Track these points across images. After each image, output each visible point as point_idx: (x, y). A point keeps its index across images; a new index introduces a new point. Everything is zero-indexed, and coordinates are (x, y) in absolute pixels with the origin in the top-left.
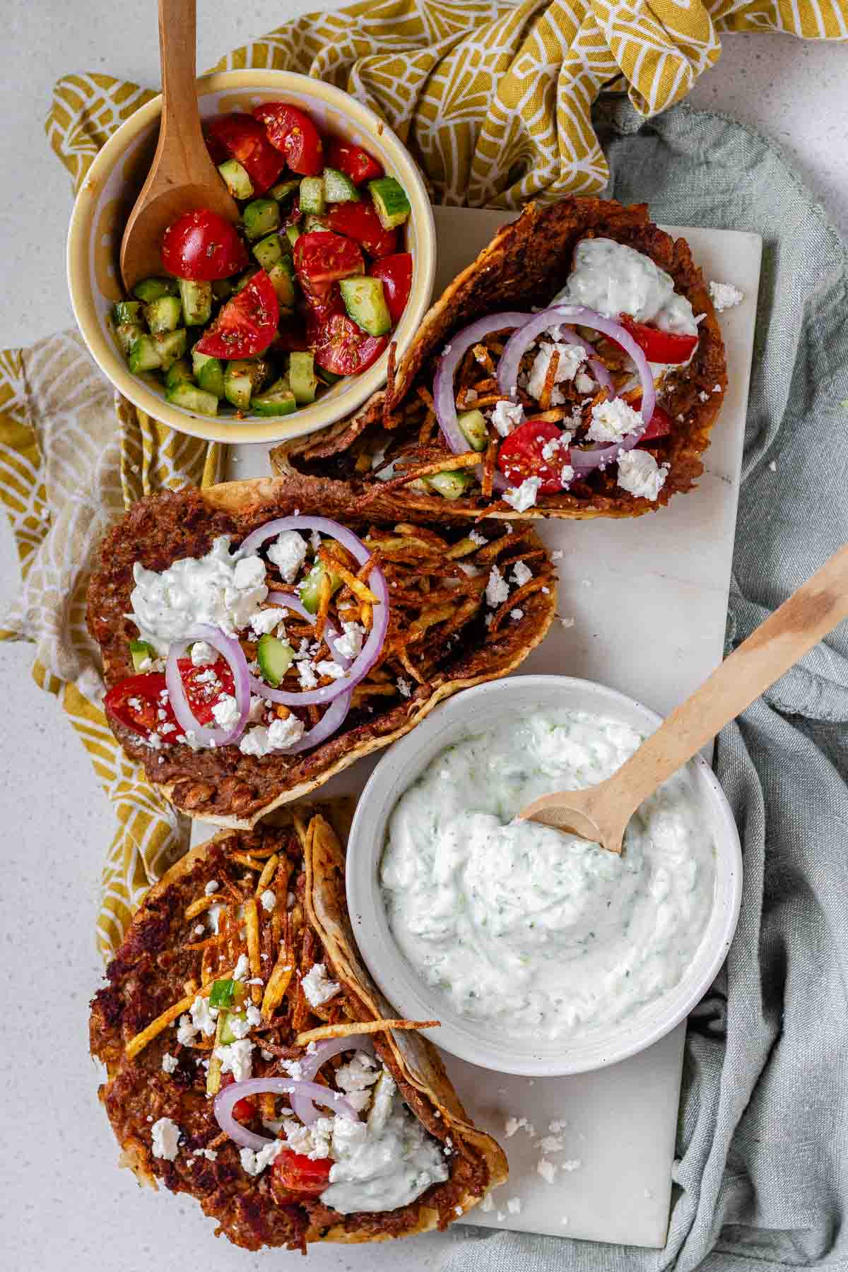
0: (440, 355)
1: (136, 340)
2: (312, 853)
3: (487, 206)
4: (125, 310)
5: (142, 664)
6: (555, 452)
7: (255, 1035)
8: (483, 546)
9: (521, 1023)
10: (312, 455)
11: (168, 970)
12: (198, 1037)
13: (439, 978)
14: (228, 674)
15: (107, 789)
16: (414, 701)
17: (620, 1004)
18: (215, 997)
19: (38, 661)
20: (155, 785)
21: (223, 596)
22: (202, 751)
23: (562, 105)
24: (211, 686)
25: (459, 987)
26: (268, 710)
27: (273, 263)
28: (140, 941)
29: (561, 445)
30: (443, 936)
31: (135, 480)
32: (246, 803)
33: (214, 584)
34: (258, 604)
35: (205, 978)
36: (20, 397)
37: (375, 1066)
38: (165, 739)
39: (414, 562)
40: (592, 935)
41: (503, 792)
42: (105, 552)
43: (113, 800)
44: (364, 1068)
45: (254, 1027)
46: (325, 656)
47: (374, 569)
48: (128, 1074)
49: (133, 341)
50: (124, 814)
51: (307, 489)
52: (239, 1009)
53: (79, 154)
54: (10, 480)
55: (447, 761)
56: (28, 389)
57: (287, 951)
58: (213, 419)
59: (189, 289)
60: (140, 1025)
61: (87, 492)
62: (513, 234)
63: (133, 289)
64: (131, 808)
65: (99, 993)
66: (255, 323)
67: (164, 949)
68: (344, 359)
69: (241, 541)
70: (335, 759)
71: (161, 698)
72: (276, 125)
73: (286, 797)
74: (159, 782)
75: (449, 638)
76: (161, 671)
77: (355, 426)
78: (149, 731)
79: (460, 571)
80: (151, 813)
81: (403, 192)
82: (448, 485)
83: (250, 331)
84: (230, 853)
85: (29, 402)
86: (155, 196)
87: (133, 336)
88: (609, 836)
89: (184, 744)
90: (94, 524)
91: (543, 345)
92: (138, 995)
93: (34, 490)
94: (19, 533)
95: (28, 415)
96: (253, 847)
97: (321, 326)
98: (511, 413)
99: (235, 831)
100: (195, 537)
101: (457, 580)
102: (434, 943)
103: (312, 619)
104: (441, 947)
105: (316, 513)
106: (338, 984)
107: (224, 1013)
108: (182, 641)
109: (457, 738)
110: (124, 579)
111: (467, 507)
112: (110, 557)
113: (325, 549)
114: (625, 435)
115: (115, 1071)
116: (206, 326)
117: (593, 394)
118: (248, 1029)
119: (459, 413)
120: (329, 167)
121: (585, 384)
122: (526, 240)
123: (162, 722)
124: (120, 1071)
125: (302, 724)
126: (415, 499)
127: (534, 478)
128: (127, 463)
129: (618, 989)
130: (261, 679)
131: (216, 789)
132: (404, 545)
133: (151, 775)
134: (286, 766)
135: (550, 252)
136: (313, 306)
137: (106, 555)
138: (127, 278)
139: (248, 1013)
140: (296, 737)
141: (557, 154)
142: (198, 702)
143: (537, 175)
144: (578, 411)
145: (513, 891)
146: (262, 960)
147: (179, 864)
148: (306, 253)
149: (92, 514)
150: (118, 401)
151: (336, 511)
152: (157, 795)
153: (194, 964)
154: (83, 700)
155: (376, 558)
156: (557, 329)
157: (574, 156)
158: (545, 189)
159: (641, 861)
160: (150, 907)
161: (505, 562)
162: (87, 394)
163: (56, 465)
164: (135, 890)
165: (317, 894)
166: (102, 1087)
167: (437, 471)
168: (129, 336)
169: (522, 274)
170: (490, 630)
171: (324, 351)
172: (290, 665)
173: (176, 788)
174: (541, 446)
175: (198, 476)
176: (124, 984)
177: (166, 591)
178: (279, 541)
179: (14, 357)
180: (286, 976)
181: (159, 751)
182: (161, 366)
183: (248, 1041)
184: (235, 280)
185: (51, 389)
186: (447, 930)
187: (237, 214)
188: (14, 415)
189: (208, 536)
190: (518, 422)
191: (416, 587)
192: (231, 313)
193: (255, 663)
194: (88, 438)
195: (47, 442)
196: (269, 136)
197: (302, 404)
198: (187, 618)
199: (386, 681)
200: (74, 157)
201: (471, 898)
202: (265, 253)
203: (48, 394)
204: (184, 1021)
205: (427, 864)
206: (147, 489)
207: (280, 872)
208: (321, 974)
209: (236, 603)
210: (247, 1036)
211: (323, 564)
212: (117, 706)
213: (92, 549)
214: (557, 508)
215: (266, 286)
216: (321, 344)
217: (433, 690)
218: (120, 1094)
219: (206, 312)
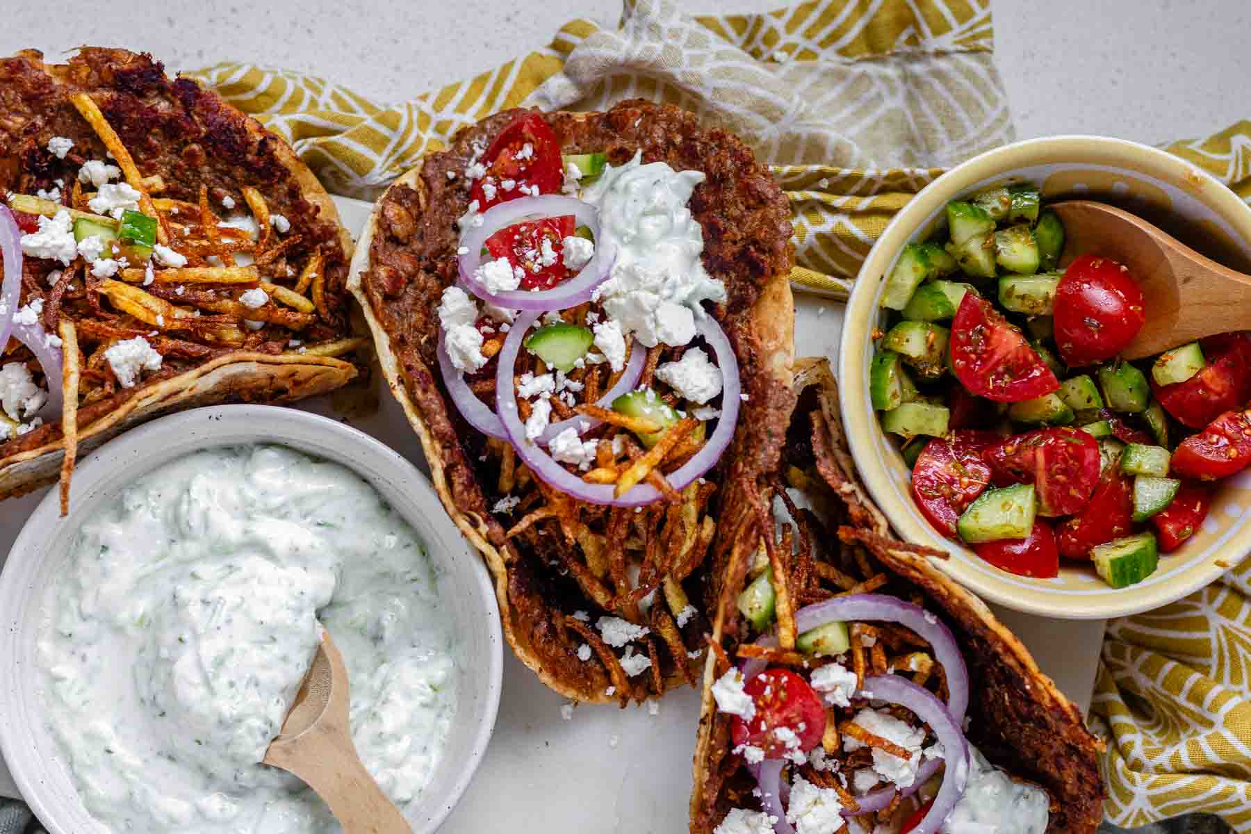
0: (924, 608)
1: (989, 213)
2: (307, 364)
3: (1103, 666)
4: (1028, 202)
5: (575, 166)
6: (784, 743)
7: (80, 266)
8: (675, 620)
9: (62, 606)
10: (816, 424)
11: (179, 156)
12: (90, 188)
13: (131, 508)
14: (549, 282)
15: (424, 98)
16: (486, 521)
17: (71, 735)
18: (137, 219)
19: (595, 29)
20: (421, 162)
21: (647, 289)
22: (457, 229)
23: (1221, 784)
24: (536, 258)
25: (114, 531)
26: (497, 326)
27: (1065, 399)
28: (222, 125)
29: (791, 750)
30: (183, 522)
31: (809, 182)
32: (381, 285)
33: (666, 279)
34: (633, 332)
35: (165, 204)
36: (932, 43)
37: (25, 415)
38: (477, 182)
39: (665, 535)
40: (163, 714)
41: (362, 611)
42: (724, 136)
43: (409, 106)
44: (24, 401)
45: (91, 267)
46: (557, 412)
47: (660, 494)
48: (51, 92)
49: (988, 209)
50: (389, 120)
51: (773, 415)
52: (116, 250)
53: (1229, 157)
54: (829, 15)
55: (408, 545)
56: (940, 54)
57: (185, 320)
58: (876, 301)
59: (1045, 286)
60: (112, 114)
61: (801, 117)
62: (1069, 721)
63: (1052, 211)
64: (394, 128)
65: (160, 67)
66: (993, 369)
67: (209, 154)
68: (933, 478)
69: (716, 318)
70: (423, 413)
71: (529, 186)
72: (1243, 425)
73: (382, 341)
74: (424, 168)
75: (563, 565)
76: (565, 189)
77: (846, 487)
78: (490, 164)
79: (646, 592)
80: (386, 152)
81: (1137, 581)
82: (756, 600)
83: (984, 361)
84: (322, 253)
85: (924, 53)
86: (1171, 261)
87: (995, 209)
88: (287, 751)
89: (466, 208)
90: (762, 120)
91: (921, 736)
92: (152, 116)
93: (811, 45)
94: (759, 21)
95: (908, 49)
96: (327, 282)
97: (979, 450)
98: (839, 691)
99: (350, 260)
100: (729, 258)
101: (636, 585)
102: (177, 504)
103: (606, 401)
104: (170, 516)
105: (741, 421)
106: (132, 384)
107: (115, 227)
108: (598, 222)
109: (435, 560)
110: (686, 157)
111: (726, 622)
112: (717, 142)
113: (694, 427)
114: (794, 825)
115: (58, 75)
116: (997, 306)
117: (852, 791)
118: (89, 258)
119: (848, 625)
120: (1181, 485)
121: (864, 781)
122: (1058, 733)
123: (498, 184)
124: (57, 82)
125: (473, 372)
126: (744, 556)
127: (753, 712)
128: (833, 174)
129: (90, 736)
130: (537, 324)
131: (404, 245)
132: (687, 525)
133: (435, 159)
134: (423, 341)
135: (1038, 755)
136: (1005, 444)
137: (719, 137)
138: (1069, 206)
139: (109, 262)
140: (457, 361)
141: (1160, 770)
142: (517, 237)
143: (1136, 738)
144: (832, 766)
145: (229, 621)
146: (177, 284)
147: (316, 183)
148: (1075, 446)
149: (773, 120)
150: (912, 172)
151: (741, 448)
152: (407, 163)
153: (185, 190)
154: (539, 80)
155: (674, 497)
156: (940, 755)
157: (1155, 791)
158: (1116, 746)
159: (251, 785)
160: (263, 143)
161: (652, 645)
162: (925, 127)
163: (840, 76)
164: (289, 122)
165: (254, 368)
166: (39, 55)
167: (777, 589)
168: (996, 203)
169: (1014, 716)
170: (568, 617)
171: (946, 452)
172: (550, 366)
173: (413, 191)
174: (792, 726)
175: (806, 261)
176: (167, 99)
177: (664, 212)
178: (711, 367)
179: (982, 43)
180: (151, 316)
181: (463, 173)
182: (953, 243)
183: (74, 257)
184: (1051, 345)
185: (937, 85)
186: (190, 527)
187: (1134, 356)
188: (910, 30)
189: (727, 274)
190: (828, 698)
191: (633, 532)
192: (1009, 340)
193: (558, 318)
194: (868, 121)
195: (871, 68)
196: (1230, 413)
197: (882, 416)
198: (627, 234)
199: (516, 483)
200: (1227, 149)
201: (228, 561)
202: (1080, 389)
203: (930, 79)
204: (113, 171)
205: (278, 509)
206: (797, 195)
207: (290, 315)
208: (148, 364)
209: (636, 305)
210: (79, 256)
211: (673, 424)
212: (525, 129)
213: (730, 116)
214: (712, 736)
215: (1039, 389)
216: (956, 448)
217: (497, 547)
218: (28, 80)
219: (1014, 305)
